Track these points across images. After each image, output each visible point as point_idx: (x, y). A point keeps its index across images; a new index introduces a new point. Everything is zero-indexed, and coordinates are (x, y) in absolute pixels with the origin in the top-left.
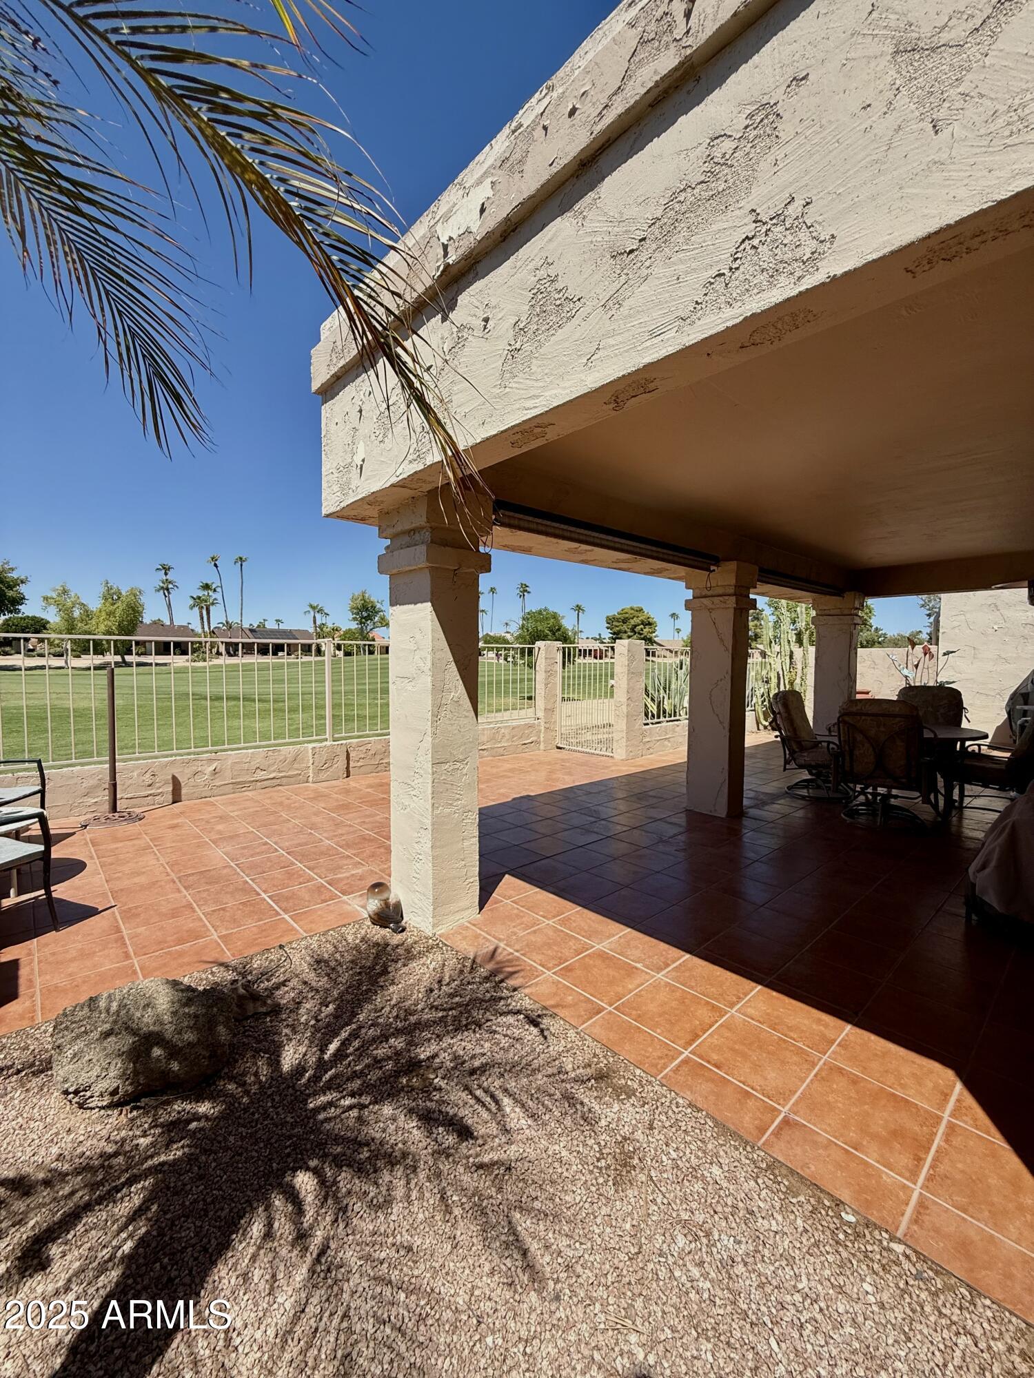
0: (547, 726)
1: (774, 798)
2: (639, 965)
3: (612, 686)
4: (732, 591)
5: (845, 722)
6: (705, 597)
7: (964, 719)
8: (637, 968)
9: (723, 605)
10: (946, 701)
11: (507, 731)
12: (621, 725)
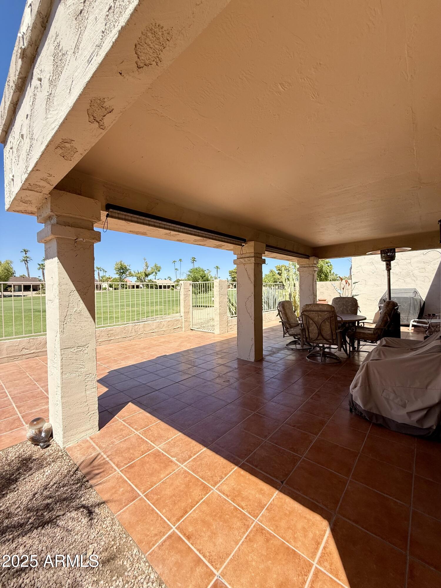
0: (186, 320)
1: (279, 350)
2: (174, 459)
3: (213, 301)
4: (253, 255)
5: (304, 314)
6: (242, 258)
7: (358, 311)
8: (172, 461)
9: (249, 262)
10: (350, 304)
11: (165, 323)
12: (217, 318)
